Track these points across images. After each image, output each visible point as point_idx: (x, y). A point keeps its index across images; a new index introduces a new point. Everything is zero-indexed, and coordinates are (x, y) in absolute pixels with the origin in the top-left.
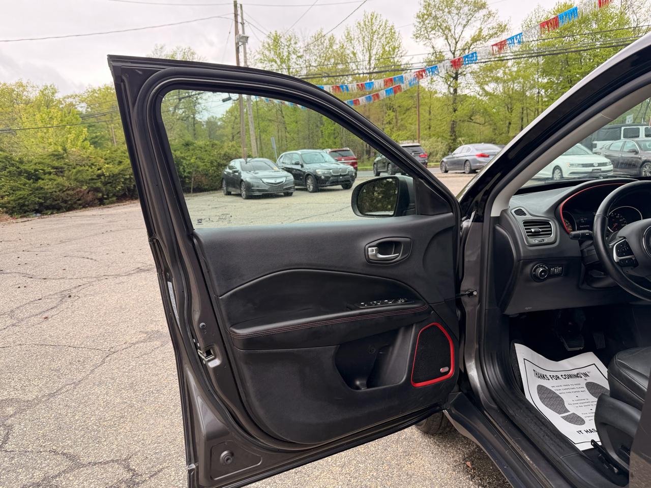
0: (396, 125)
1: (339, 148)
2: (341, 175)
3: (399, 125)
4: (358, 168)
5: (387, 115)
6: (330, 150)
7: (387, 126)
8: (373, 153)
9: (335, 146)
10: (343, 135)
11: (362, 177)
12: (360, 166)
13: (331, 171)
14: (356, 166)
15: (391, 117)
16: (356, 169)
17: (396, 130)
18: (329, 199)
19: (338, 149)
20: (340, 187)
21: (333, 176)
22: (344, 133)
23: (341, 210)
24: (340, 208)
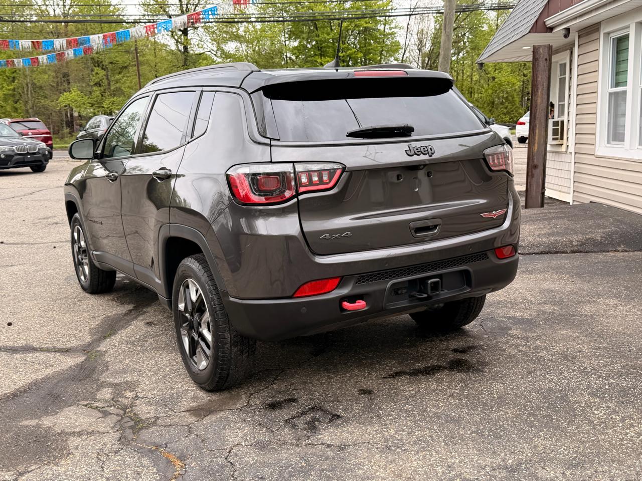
0: (109, 88)
1: (22, 117)
2: (28, 154)
3: (112, 88)
4: (54, 146)
5: (94, 73)
6: (9, 120)
7: (95, 88)
8: (77, 125)
9: (16, 114)
10: (28, 98)
11: (60, 158)
12: (57, 144)
13: (14, 148)
14: (50, 142)
15: (100, 76)
16: (51, 146)
17: (108, 95)
18: (14, 183)
19: (22, 119)
20: (28, 169)
21: (17, 154)
22: (29, 96)
23: (31, 194)
24: (30, 191)
